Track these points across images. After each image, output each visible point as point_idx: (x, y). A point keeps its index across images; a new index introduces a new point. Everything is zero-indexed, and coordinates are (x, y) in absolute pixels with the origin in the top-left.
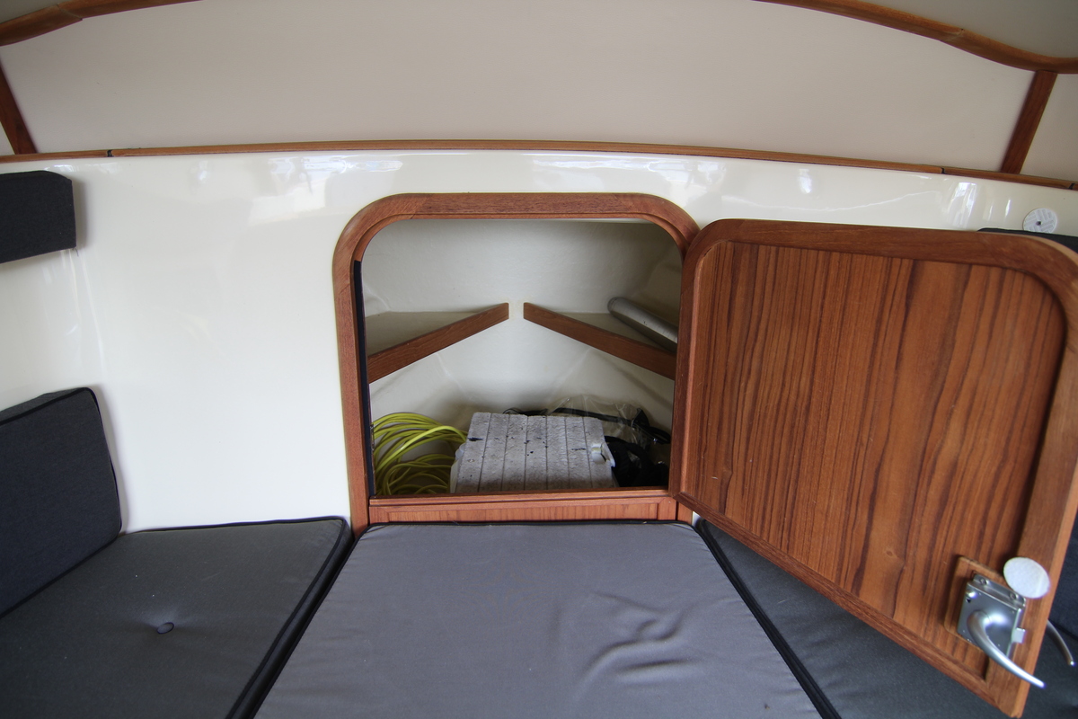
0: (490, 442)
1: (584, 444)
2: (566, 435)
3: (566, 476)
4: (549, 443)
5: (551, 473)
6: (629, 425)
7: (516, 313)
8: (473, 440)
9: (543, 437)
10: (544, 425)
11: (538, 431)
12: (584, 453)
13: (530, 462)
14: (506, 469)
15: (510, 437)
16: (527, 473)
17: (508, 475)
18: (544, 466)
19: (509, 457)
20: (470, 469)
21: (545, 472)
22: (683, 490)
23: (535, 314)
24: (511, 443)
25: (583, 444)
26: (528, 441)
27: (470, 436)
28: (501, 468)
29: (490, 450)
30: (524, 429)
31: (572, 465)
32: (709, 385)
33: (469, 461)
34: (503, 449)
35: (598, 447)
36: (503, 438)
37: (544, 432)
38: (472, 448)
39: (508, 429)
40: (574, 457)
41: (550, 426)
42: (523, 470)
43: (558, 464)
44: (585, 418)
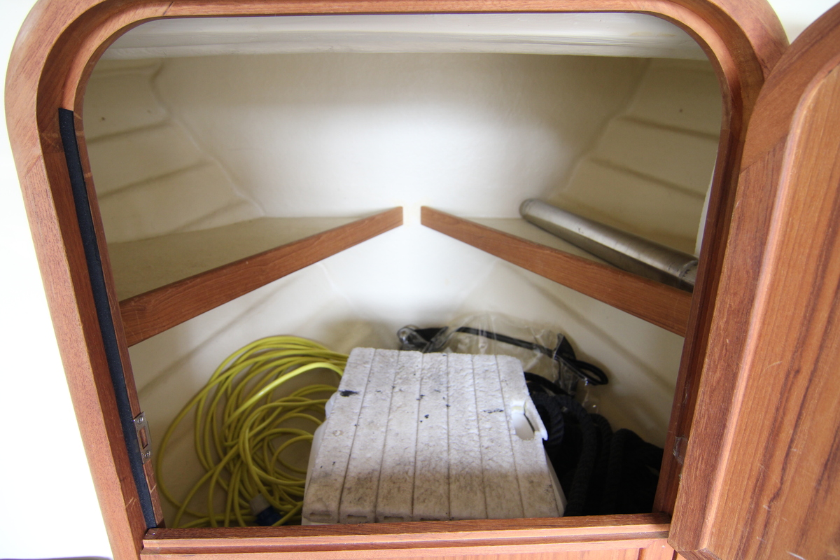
0: (369, 397)
1: (500, 401)
2: (474, 385)
3: (476, 463)
4: (451, 399)
5: (454, 457)
6: (550, 356)
7: (412, 218)
8: (346, 394)
9: (443, 388)
10: (444, 367)
11: (436, 378)
12: (501, 417)
13: (424, 437)
14: (388, 448)
15: (397, 389)
16: (419, 458)
17: (389, 462)
18: (444, 443)
19: (394, 426)
20: (335, 448)
21: (445, 455)
22: (705, 545)
23: (435, 219)
24: (398, 399)
25: (497, 403)
26: (422, 396)
27: (342, 387)
28: (380, 447)
29: (368, 414)
30: (418, 374)
31: (486, 443)
32: (807, 369)
33: (334, 433)
34: (386, 410)
35: (521, 405)
36: (387, 389)
37: (444, 380)
38: (342, 409)
39: (397, 373)
40: (488, 425)
41: (452, 370)
42: (413, 451)
43: (465, 440)
44: (500, 357)
